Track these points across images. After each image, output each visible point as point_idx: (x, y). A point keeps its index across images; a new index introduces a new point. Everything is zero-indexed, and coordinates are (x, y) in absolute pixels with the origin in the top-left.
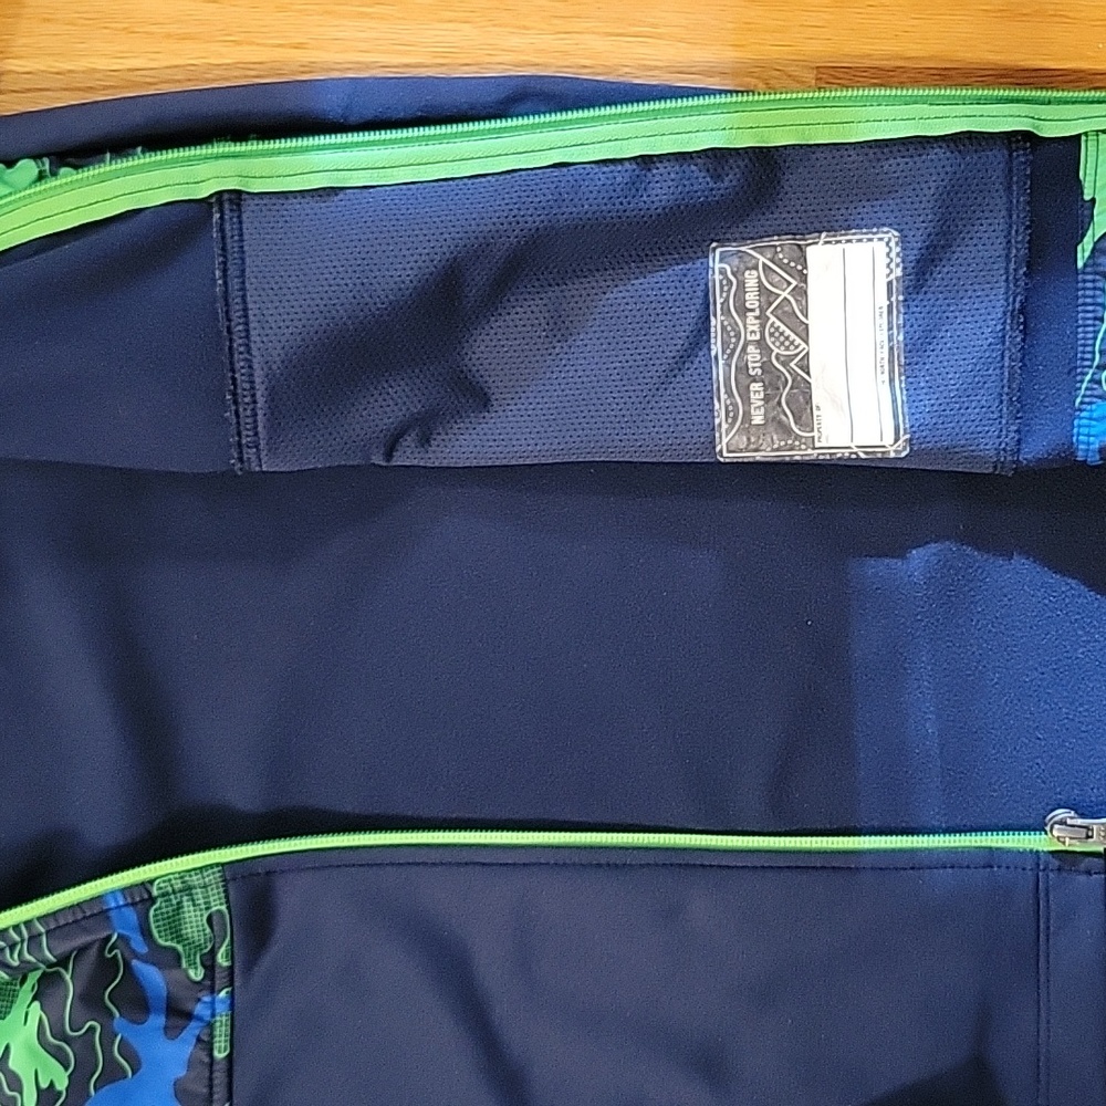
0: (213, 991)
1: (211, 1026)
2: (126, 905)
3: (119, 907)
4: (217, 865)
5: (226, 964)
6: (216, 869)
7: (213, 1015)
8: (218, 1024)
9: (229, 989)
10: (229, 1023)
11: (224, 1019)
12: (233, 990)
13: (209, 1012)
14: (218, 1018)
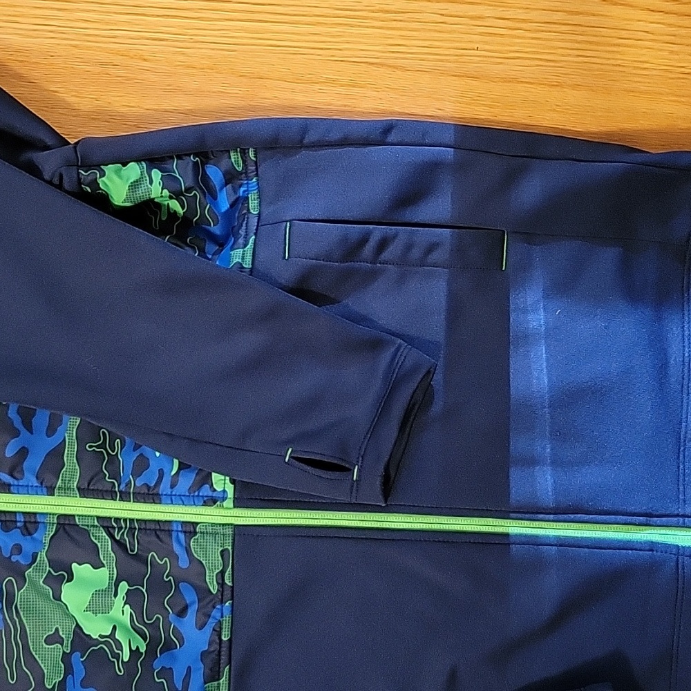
0: (222, 602)
1: (220, 623)
2: (181, 531)
3: (177, 531)
4: (232, 524)
5: (230, 584)
6: (230, 527)
7: (222, 617)
8: (224, 622)
9: (231, 602)
10: (230, 621)
11: (227, 619)
12: (233, 603)
13: (220, 614)
14: (224, 618)
